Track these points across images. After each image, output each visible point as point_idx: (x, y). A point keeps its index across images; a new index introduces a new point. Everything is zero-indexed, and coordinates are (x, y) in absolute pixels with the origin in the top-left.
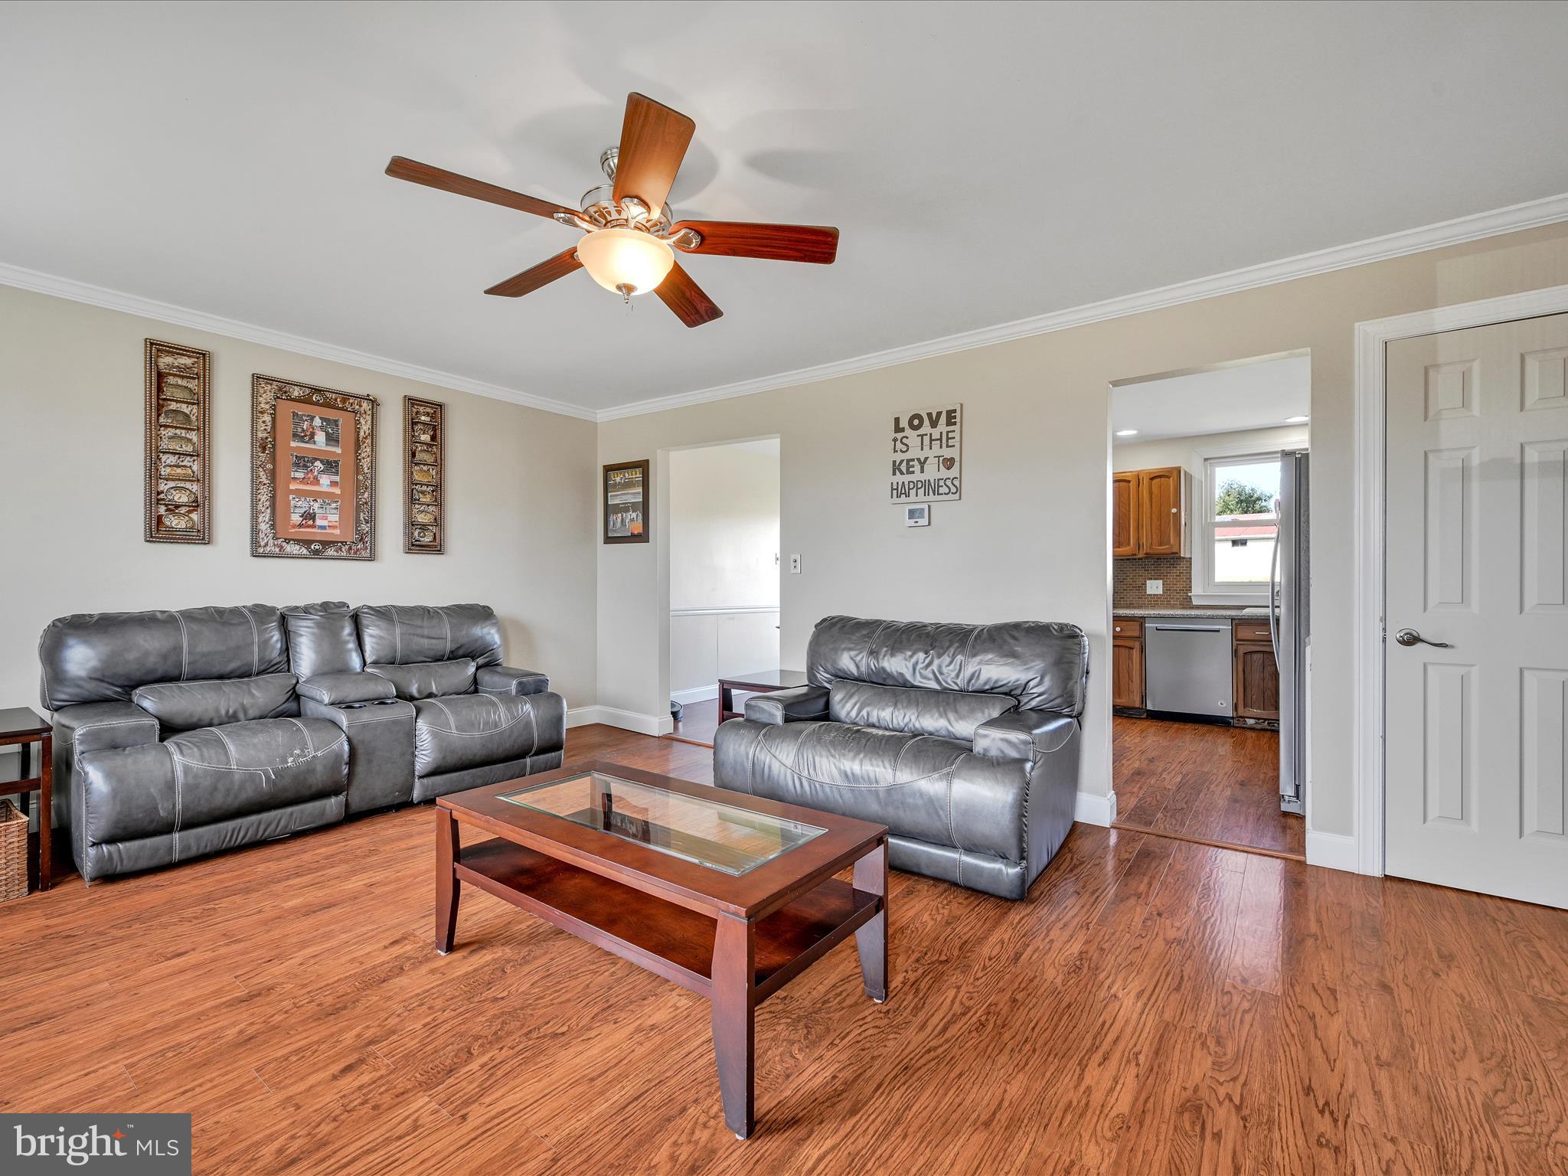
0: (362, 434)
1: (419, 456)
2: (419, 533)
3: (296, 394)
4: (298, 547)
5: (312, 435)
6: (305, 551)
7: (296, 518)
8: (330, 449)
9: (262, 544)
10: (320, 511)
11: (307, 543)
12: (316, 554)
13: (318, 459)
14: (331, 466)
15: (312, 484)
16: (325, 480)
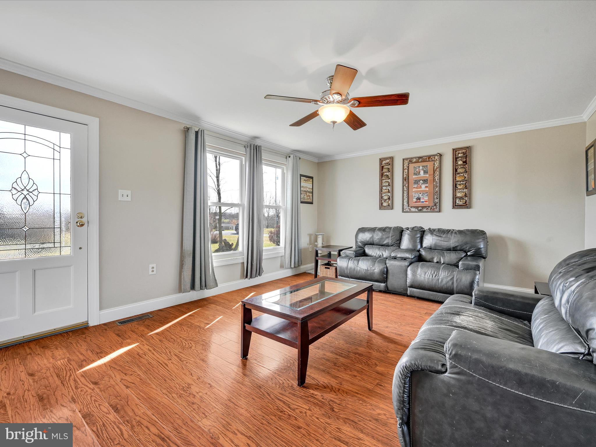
0: (435, 168)
1: (459, 171)
2: (458, 201)
3: (414, 161)
4: (415, 209)
5: (419, 172)
6: (417, 210)
7: (415, 200)
8: (425, 176)
9: (405, 209)
10: (422, 197)
11: (417, 207)
12: (420, 211)
13: (421, 180)
14: (425, 181)
15: (419, 188)
16: (423, 186)
